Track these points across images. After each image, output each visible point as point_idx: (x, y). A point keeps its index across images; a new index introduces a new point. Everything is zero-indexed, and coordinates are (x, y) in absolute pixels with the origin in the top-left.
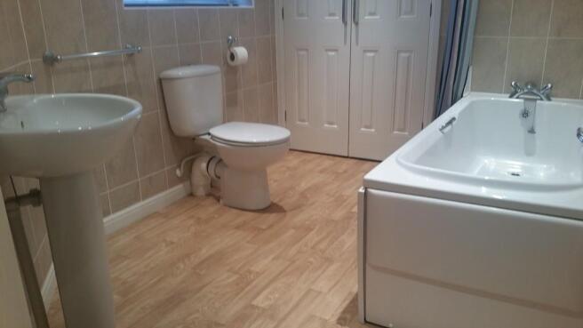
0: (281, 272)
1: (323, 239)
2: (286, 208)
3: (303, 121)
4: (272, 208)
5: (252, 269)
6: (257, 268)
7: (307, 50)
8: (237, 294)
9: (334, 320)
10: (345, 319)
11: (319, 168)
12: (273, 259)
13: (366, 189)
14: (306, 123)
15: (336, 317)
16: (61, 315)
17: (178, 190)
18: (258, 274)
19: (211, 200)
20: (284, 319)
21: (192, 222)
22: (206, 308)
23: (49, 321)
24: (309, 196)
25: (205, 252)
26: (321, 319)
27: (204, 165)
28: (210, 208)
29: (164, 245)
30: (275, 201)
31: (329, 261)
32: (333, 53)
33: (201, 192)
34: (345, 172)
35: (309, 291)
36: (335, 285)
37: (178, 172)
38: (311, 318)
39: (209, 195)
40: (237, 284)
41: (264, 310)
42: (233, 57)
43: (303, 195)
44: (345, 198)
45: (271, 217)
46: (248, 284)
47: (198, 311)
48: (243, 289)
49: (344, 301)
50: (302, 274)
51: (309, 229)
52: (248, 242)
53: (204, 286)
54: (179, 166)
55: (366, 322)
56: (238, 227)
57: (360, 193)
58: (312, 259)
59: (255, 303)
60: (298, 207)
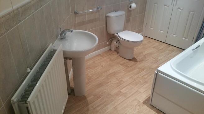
0: (131, 83)
1: (147, 74)
2: (138, 60)
3: (152, 28)
4: (134, 60)
5: (123, 80)
6: (124, 80)
7: (157, 4)
8: (117, 87)
9: (142, 102)
10: (145, 102)
11: (154, 46)
12: (130, 78)
13: (157, 72)
14: (153, 29)
15: (143, 101)
16: (73, 82)
17: (107, 48)
18: (124, 82)
19: (116, 53)
20: (128, 98)
21: (109, 60)
22: (108, 89)
23: (70, 83)
24: (146, 57)
25: (111, 71)
26: (138, 100)
27: (115, 42)
28: (115, 56)
29: (100, 66)
30: (135, 57)
31: (146, 82)
32: (167, 7)
33: (113, 49)
34: (162, 49)
35: (137, 91)
36: (146, 91)
37: (107, 43)
38: (136, 99)
39: (116, 51)
40: (118, 84)
41: (123, 94)
42: (130, 7)
43: (145, 56)
44: (158, 60)
45: (133, 63)
46: (120, 85)
47: (106, 89)
48: (119, 86)
49: (147, 96)
50: (137, 85)
51: (143, 70)
52: (123, 70)
53: (109, 82)
54: (108, 41)
55: (151, 105)
56: (122, 65)
57: (155, 73)
58: (141, 81)
59: (121, 91)
60: (142, 61)
